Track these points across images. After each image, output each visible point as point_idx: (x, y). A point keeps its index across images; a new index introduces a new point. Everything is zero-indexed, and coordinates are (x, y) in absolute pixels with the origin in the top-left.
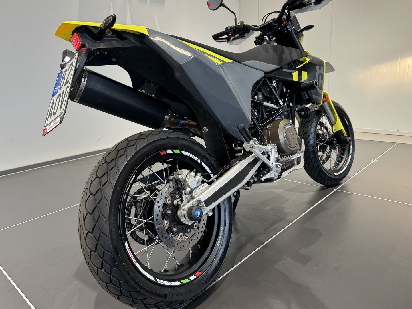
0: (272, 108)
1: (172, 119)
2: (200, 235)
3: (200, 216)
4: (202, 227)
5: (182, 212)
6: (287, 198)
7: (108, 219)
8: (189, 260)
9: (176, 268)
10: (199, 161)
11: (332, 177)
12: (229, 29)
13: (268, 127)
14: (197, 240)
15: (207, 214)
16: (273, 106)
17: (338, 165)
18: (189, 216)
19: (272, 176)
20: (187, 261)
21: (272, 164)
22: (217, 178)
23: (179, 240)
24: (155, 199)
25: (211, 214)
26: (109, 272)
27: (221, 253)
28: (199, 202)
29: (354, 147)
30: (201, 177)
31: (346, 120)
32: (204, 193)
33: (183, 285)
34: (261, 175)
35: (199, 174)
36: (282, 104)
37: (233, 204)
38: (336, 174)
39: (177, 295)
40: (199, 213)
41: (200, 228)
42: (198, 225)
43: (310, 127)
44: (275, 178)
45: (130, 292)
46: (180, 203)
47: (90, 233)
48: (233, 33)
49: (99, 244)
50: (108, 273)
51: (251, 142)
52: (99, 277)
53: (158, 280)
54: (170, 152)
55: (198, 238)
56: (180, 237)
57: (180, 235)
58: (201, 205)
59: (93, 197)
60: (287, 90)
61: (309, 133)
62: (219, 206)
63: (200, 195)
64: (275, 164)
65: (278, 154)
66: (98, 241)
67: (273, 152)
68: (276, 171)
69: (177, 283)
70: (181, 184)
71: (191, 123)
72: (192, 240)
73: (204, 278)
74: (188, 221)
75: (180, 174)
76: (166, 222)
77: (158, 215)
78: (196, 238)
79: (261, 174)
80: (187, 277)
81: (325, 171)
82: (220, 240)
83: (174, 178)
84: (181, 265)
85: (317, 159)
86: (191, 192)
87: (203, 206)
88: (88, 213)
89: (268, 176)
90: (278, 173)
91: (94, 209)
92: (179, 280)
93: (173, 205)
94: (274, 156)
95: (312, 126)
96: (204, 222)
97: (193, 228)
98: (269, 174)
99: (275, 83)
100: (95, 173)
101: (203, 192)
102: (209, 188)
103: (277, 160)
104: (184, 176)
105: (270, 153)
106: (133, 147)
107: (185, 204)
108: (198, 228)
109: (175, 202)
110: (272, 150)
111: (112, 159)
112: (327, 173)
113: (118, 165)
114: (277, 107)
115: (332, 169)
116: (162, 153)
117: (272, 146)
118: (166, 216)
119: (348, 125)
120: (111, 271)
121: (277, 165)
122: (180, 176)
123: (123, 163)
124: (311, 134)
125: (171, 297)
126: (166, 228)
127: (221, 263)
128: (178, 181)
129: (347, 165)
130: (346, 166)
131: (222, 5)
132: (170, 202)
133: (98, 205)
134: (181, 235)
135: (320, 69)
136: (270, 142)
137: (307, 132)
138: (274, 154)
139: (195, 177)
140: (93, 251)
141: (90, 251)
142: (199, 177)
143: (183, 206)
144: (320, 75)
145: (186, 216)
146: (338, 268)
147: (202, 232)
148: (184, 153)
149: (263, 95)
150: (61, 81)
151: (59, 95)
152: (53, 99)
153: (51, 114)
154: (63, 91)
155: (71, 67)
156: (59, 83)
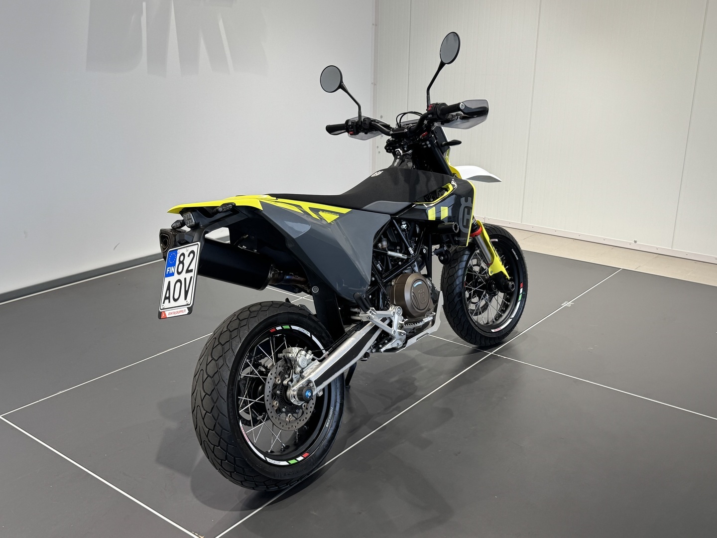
0: (399, 258)
1: (276, 276)
2: (309, 416)
3: (310, 397)
4: (311, 407)
5: (292, 392)
6: (423, 365)
7: (226, 400)
8: (295, 442)
9: (282, 450)
10: (309, 335)
11: (488, 335)
12: (350, 125)
13: (393, 283)
14: (306, 421)
15: (317, 394)
16: (400, 255)
17: (501, 316)
18: (299, 397)
19: (395, 345)
20: (293, 442)
21: (395, 331)
22: (329, 355)
23: (288, 420)
24: (265, 379)
25: (321, 394)
26: (226, 449)
27: (329, 435)
28: (309, 382)
29: (525, 290)
30: (312, 355)
31: (514, 252)
32: (315, 372)
33: (290, 465)
34: (381, 346)
35: (310, 352)
36: (412, 252)
37: (345, 381)
38: (493, 331)
39: (285, 475)
40: (309, 394)
41: (309, 408)
42: (307, 406)
43: (457, 268)
44: (398, 347)
45: (243, 469)
46: (290, 383)
47: (208, 412)
48: (355, 131)
49: (217, 423)
50: (224, 450)
51: (368, 312)
52: (215, 455)
53: (268, 459)
54: (279, 328)
55: (306, 418)
56: (289, 417)
57: (288, 415)
58: (311, 385)
59: (210, 379)
60: (420, 231)
61: (455, 275)
62: (329, 385)
63: (310, 374)
64: (398, 332)
65: (403, 318)
66: (216, 420)
67: (396, 316)
68: (400, 339)
69: (285, 463)
70: (291, 363)
71: (299, 278)
72: (300, 420)
73: (312, 460)
74: (298, 401)
75: (290, 353)
76: (275, 403)
77: (268, 396)
78: (305, 419)
79: (380, 344)
80: (295, 458)
81: (476, 328)
82: (329, 420)
83: (284, 356)
84: (287, 447)
85: (465, 312)
86: (302, 372)
87: (313, 386)
88: (207, 394)
89: (389, 346)
90: (401, 341)
91: (213, 390)
92: (287, 460)
93: (283, 385)
94: (398, 321)
95: (460, 267)
96: (313, 402)
97: (302, 409)
98: (390, 344)
99: (404, 224)
100: (210, 354)
101: (313, 371)
102: (320, 366)
103: (401, 327)
104: (294, 355)
105: (393, 318)
106: (245, 327)
107: (295, 385)
108: (307, 409)
109: (285, 382)
110: (395, 313)
111: (226, 341)
112: (479, 330)
113: (233, 348)
114: (405, 257)
115: (491, 323)
116: (272, 330)
117: (395, 310)
118: (275, 396)
119: (517, 259)
120: (227, 449)
121: (401, 333)
122: (290, 355)
123: (237, 346)
124: (458, 277)
125: (280, 475)
126: (276, 409)
127: (330, 445)
128: (288, 360)
129: (513, 316)
130: (511, 318)
131: (341, 86)
132: (280, 382)
133: (216, 387)
134: (290, 416)
135: (466, 201)
136: (395, 303)
137: (453, 275)
138: (398, 319)
139: (305, 356)
140: (211, 430)
141: (208, 430)
142: (310, 356)
143: (293, 387)
144: (466, 210)
145: (296, 397)
146: (459, 453)
147: (310, 412)
148: (294, 327)
149: (388, 241)
150: (177, 262)
151: (179, 281)
152: (167, 280)
153: (169, 298)
154: (185, 279)
155: (192, 255)
156: (174, 265)
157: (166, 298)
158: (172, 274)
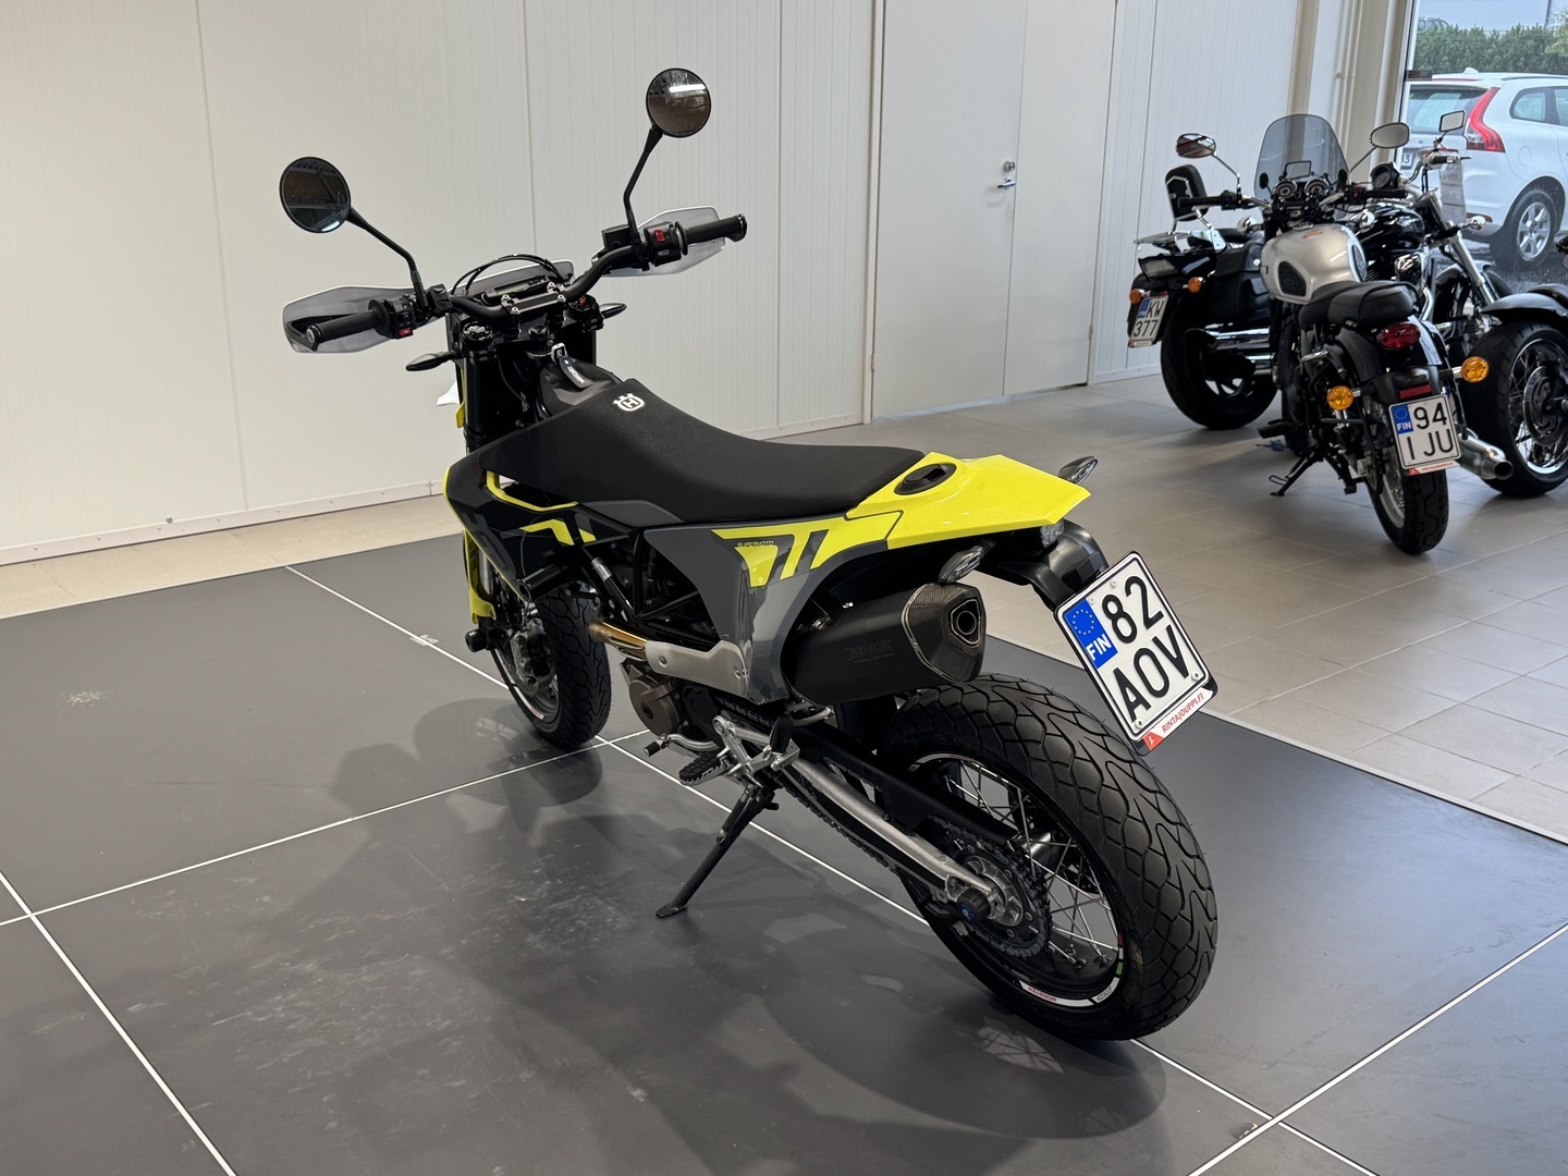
150: (1106, 624)
151: (1143, 652)
152: (1106, 672)
153: (1141, 700)
154: (1156, 641)
155: (1135, 588)
156: (1100, 631)
157: (1131, 707)
158: (1112, 652)
